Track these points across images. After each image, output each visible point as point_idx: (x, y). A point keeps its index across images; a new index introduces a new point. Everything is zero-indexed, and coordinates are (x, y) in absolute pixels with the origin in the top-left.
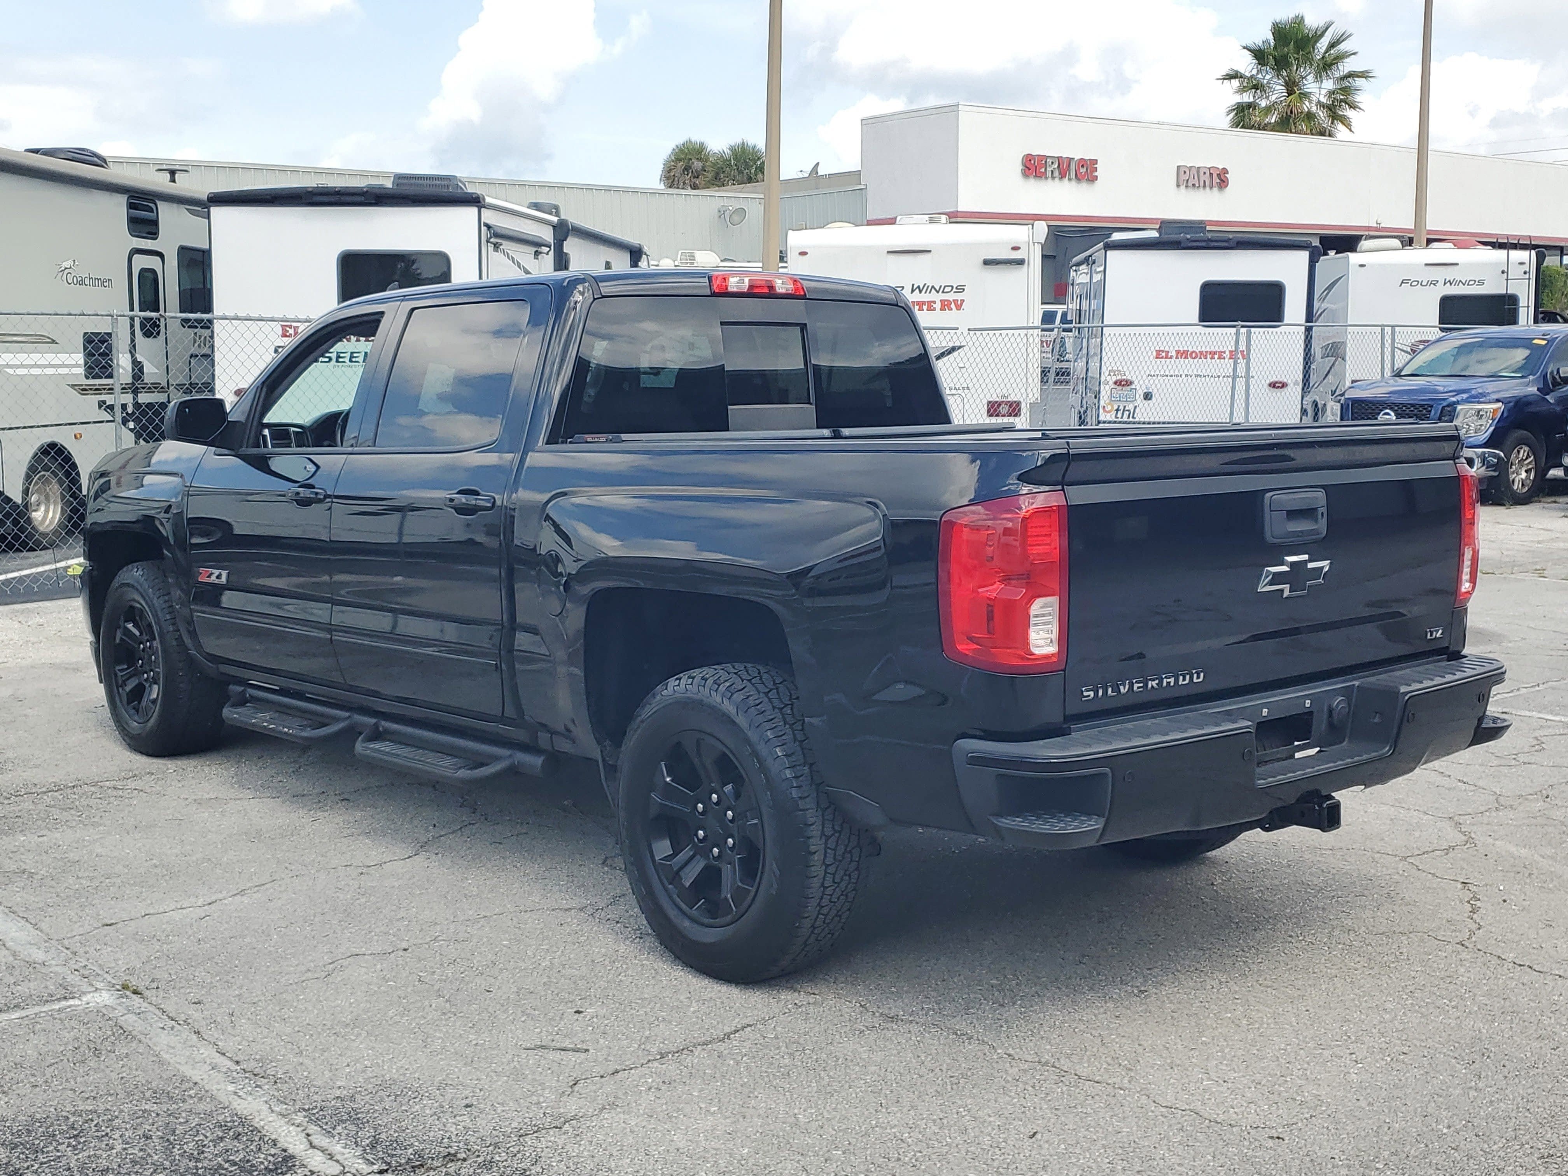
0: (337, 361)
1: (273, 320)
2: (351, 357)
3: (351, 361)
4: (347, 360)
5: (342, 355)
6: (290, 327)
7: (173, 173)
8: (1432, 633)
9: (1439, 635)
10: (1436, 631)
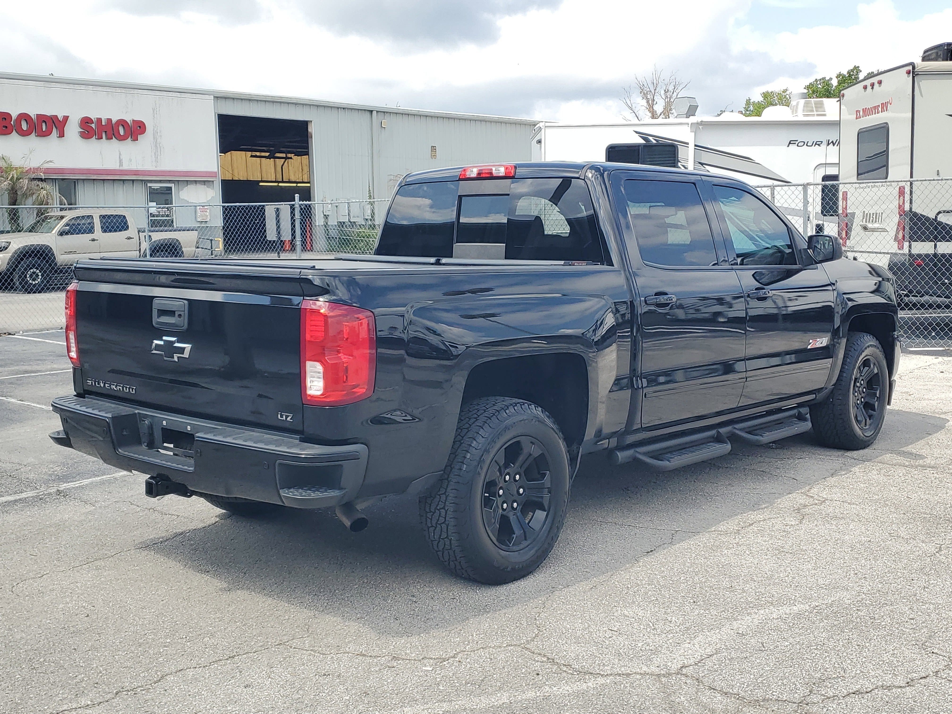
8: (282, 416)
9: (289, 419)
10: (286, 416)
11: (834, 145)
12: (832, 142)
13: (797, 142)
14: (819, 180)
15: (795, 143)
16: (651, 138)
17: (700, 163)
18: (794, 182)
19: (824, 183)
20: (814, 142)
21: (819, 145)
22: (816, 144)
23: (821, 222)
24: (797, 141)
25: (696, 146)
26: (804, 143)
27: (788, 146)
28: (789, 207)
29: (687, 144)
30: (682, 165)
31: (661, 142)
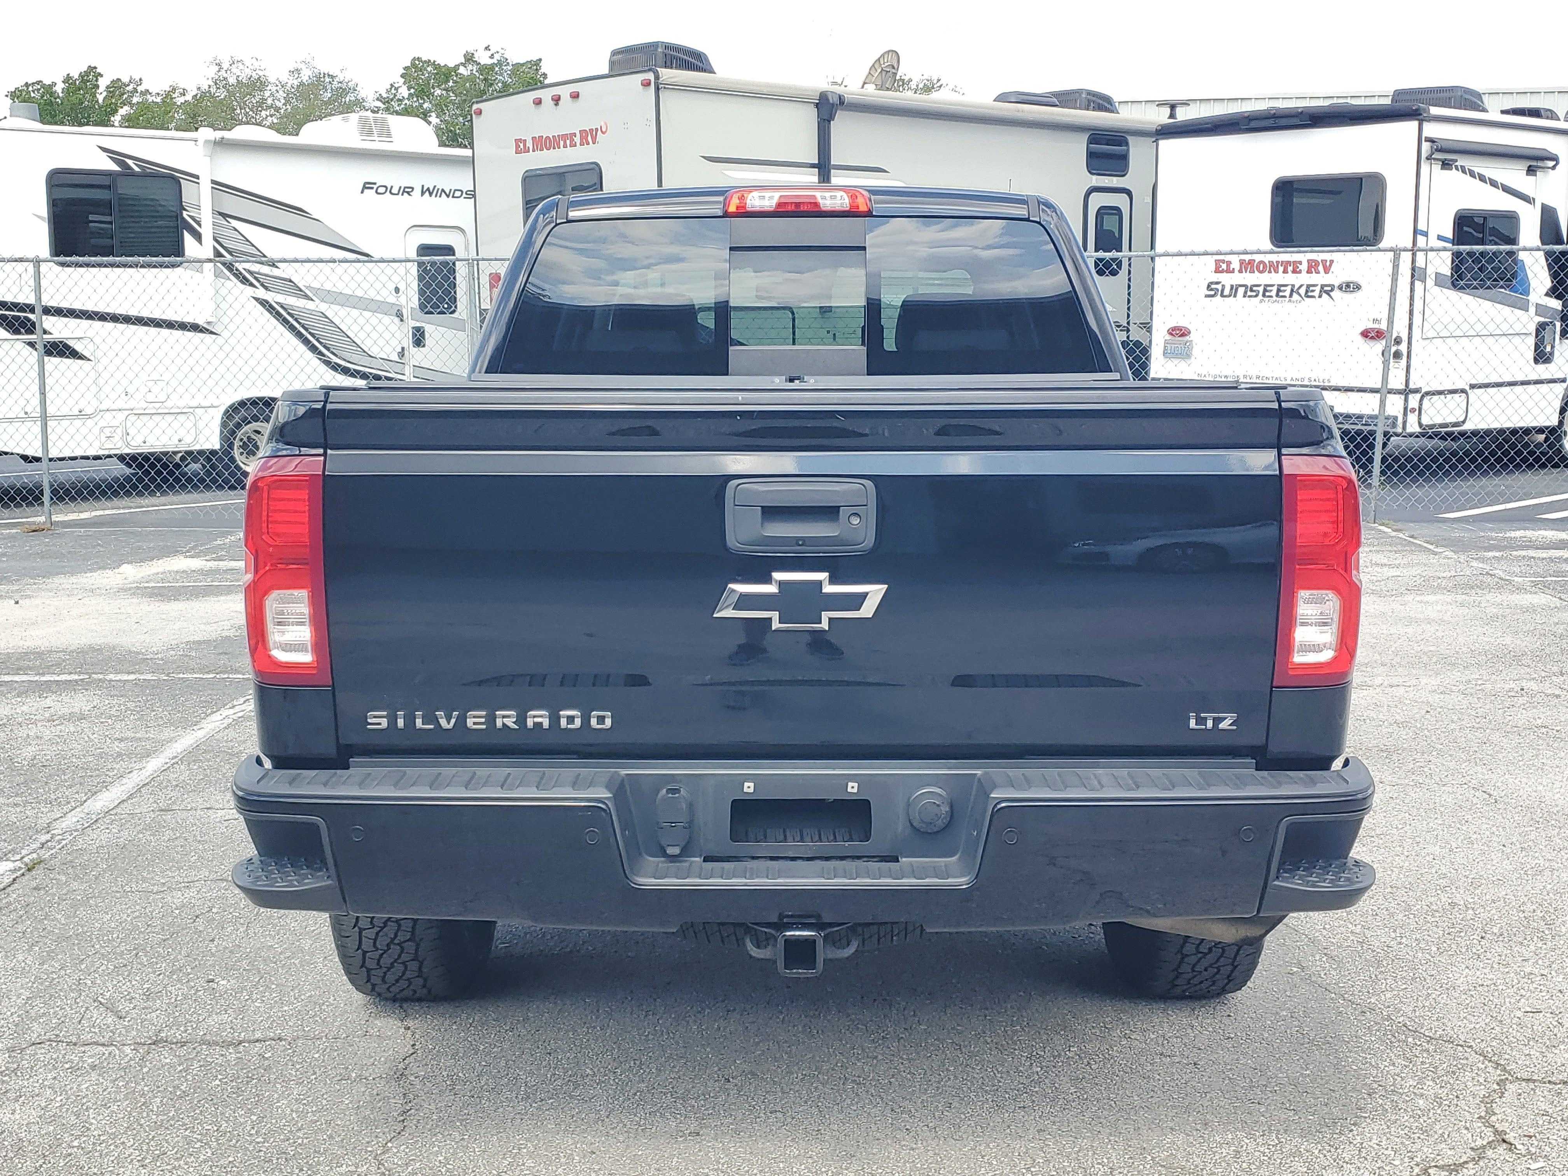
0: (1264, 295)
1: (1206, 254)
2: (1279, 291)
3: (1277, 295)
4: (1274, 293)
5: (1268, 288)
6: (1223, 261)
7: (1173, 107)
8: (1201, 721)
9: (1223, 725)
10: (1214, 719)
11: (431, 194)
12: (428, 189)
13: (375, 187)
14: (413, 254)
15: (372, 188)
16: (130, 162)
17: (220, 214)
18: (376, 255)
19: (420, 258)
20: (400, 188)
21: (408, 193)
22: (404, 191)
23: (418, 324)
24: (375, 184)
25: (213, 182)
26: (389, 190)
27: (362, 192)
28: (366, 296)
29: (198, 177)
30: (189, 216)
31: (149, 171)
